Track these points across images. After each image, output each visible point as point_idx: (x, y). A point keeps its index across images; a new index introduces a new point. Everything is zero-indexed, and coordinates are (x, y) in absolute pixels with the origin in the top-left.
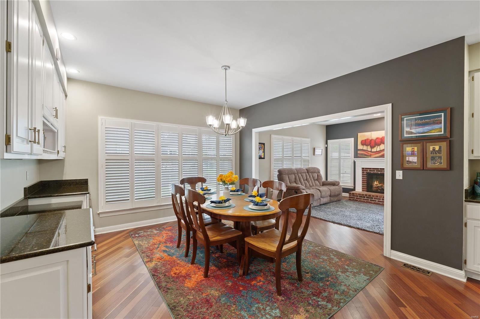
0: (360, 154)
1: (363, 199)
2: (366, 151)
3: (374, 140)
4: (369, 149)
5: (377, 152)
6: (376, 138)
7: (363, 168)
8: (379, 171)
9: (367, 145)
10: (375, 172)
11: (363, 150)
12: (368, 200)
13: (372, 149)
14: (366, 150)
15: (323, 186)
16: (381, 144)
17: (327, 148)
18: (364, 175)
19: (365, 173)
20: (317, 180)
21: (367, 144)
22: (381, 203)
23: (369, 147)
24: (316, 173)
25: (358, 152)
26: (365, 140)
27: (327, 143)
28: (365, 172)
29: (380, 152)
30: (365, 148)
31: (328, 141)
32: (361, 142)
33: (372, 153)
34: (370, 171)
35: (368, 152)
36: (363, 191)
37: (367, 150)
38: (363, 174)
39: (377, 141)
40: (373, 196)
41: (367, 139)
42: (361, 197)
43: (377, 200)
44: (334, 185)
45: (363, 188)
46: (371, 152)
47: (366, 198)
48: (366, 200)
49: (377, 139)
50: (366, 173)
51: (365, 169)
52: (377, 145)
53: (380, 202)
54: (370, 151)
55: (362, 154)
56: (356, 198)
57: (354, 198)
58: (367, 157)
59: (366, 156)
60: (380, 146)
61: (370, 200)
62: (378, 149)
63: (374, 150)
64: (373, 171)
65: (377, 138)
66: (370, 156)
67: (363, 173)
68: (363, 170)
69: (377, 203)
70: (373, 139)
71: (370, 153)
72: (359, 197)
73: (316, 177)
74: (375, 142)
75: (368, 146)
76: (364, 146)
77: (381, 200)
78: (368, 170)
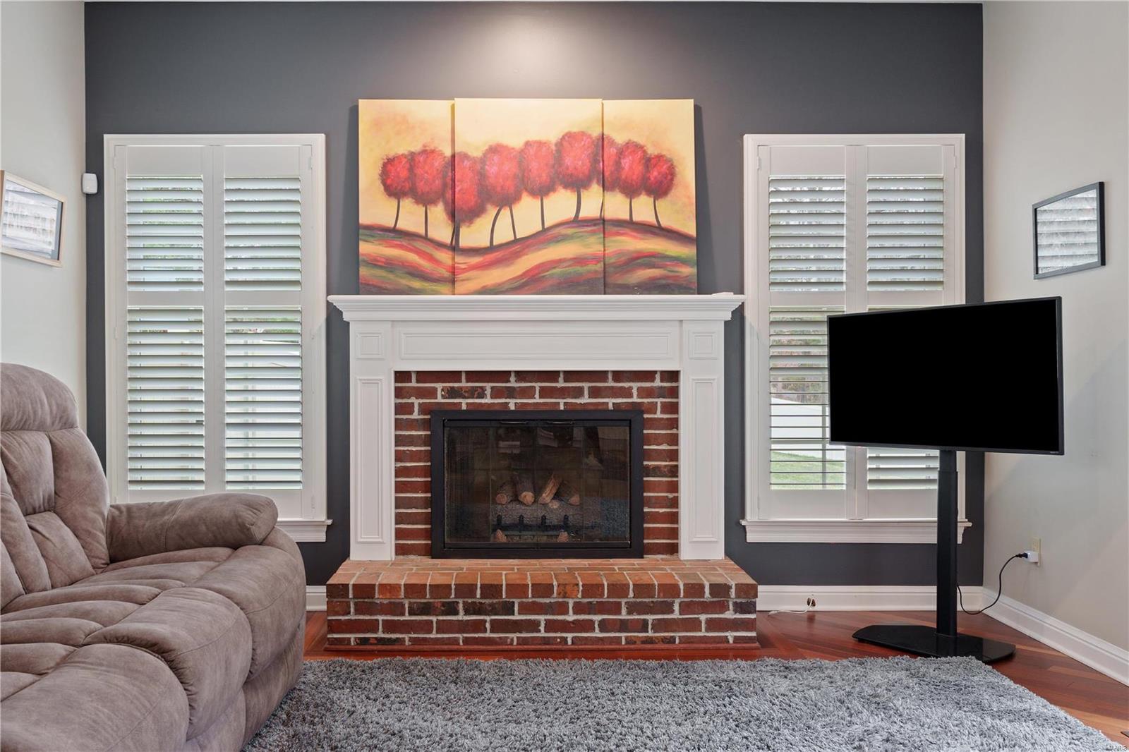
0: (374, 263)
1: (442, 627)
2: (419, 245)
3: (474, 160)
4: (441, 230)
5: (491, 248)
6: (486, 147)
7: (401, 376)
8: (511, 393)
9: (425, 200)
10: (488, 400)
11: (394, 234)
12: (479, 626)
13: (464, 231)
14: (422, 232)
15: (113, 559)
16: (516, 198)
17: (94, 204)
18: (411, 424)
19: (416, 415)
20: (52, 506)
21: (421, 186)
22: (570, 636)
23: (438, 212)
24: (41, 427)
25: (366, 248)
26: (412, 154)
27: (94, 161)
28: (416, 402)
29: (517, 255)
30: (410, 217)
31: (111, 141)
32: (380, 165)
33: (461, 260)
34: (452, 393)
35: (429, 249)
36: (401, 550)
37: (425, 238)
38: (399, 425)
39: (492, 170)
40: (517, 589)
41: (428, 153)
42: (426, 609)
43: (542, 618)
44: (235, 546)
45: (399, 534)
46: (454, 248)
47: (461, 617)
48: (463, 627)
49: (496, 158)
50: (424, 409)
51: (414, 384)
52: (495, 204)
53: (565, 626)
54: (448, 241)
55: (389, 265)
56: (389, 626)
57: (373, 626)
58: (426, 285)
59: (417, 284)
60: (516, 209)
61: (496, 626)
62: (503, 235)
63: (475, 234)
64: (473, 393)
65: (495, 150)
66: (452, 280)
67: (400, 409)
68: (399, 393)
69: (546, 641)
70: (465, 156)
71: (445, 257)
72: (407, 617)
73: (45, 483)
74: (482, 176)
75: (433, 202)
76: (407, 204)
77: (571, 617)
78: (439, 386)
